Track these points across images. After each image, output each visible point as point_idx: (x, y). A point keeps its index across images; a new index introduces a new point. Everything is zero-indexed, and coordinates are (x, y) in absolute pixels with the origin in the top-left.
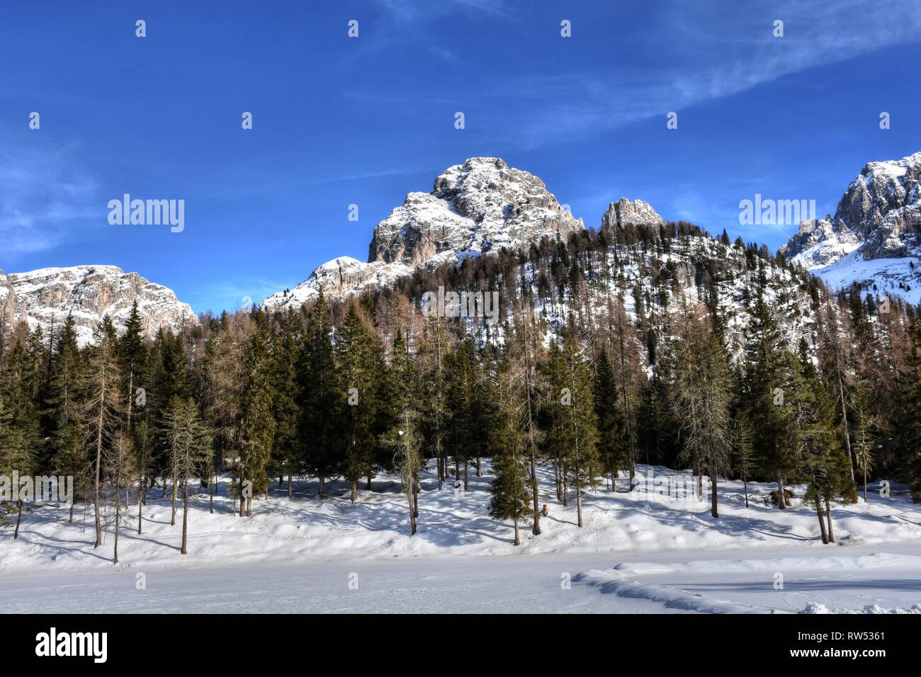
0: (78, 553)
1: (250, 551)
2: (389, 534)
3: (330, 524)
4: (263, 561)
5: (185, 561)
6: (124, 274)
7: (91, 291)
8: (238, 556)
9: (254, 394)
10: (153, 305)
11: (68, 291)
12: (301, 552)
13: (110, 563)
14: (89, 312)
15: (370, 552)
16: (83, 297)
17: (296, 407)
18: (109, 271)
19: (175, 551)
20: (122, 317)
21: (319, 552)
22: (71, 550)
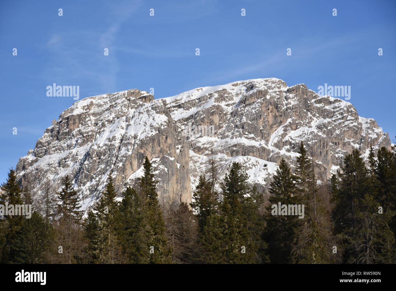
6: (288, 88)
7: (253, 111)
10: (329, 123)
11: (226, 114)
14: (253, 138)
16: (244, 119)
18: (270, 85)
20: (293, 142)
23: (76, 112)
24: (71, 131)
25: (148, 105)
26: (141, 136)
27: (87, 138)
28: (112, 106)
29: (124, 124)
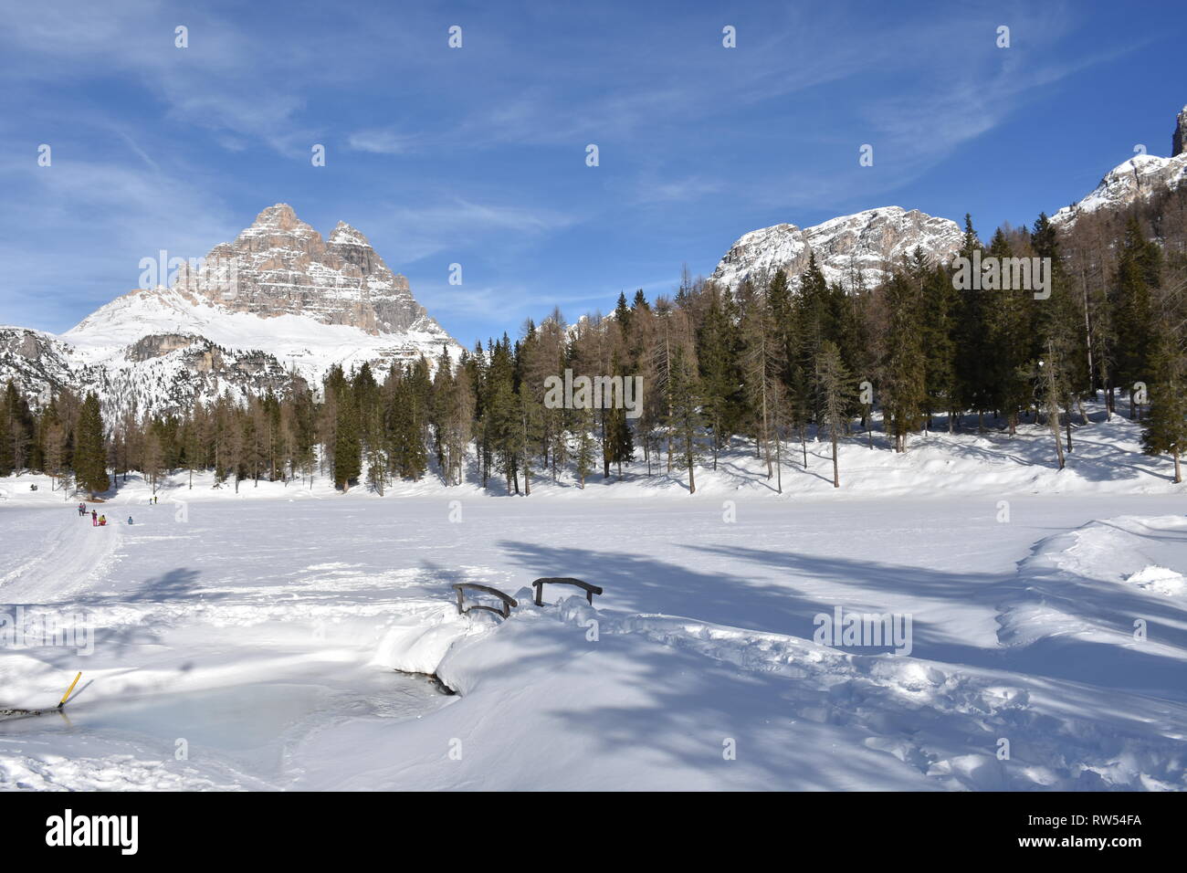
0: (756, 483)
1: (897, 485)
2: (1037, 469)
3: (981, 457)
4: (905, 495)
5: (836, 493)
6: (905, 213)
7: (877, 233)
8: (883, 490)
9: (900, 334)
10: (937, 239)
11: (856, 237)
12: (943, 487)
13: (777, 493)
14: (876, 255)
15: (1012, 488)
16: (870, 240)
17: (949, 343)
18: (891, 212)
19: (829, 484)
21: (961, 487)
22: (752, 480)
23: (742, 244)
24: (738, 258)
25: (790, 235)
26: (784, 260)
27: (749, 263)
28: (768, 238)
29: (773, 251)
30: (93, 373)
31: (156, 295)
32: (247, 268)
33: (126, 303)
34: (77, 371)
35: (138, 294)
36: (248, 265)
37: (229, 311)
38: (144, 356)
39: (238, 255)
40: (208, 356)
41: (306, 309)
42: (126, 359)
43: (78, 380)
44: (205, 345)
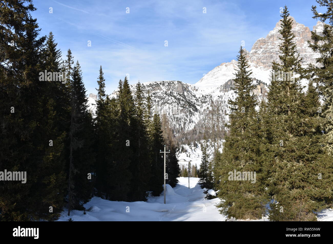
30: (206, 98)
31: (232, 65)
32: (273, 48)
33: (219, 69)
34: (199, 98)
35: (224, 65)
36: (273, 47)
37: (265, 69)
38: (228, 89)
39: (268, 43)
40: (259, 87)
41: (304, 65)
42: (220, 91)
43: (200, 102)
44: (257, 82)
